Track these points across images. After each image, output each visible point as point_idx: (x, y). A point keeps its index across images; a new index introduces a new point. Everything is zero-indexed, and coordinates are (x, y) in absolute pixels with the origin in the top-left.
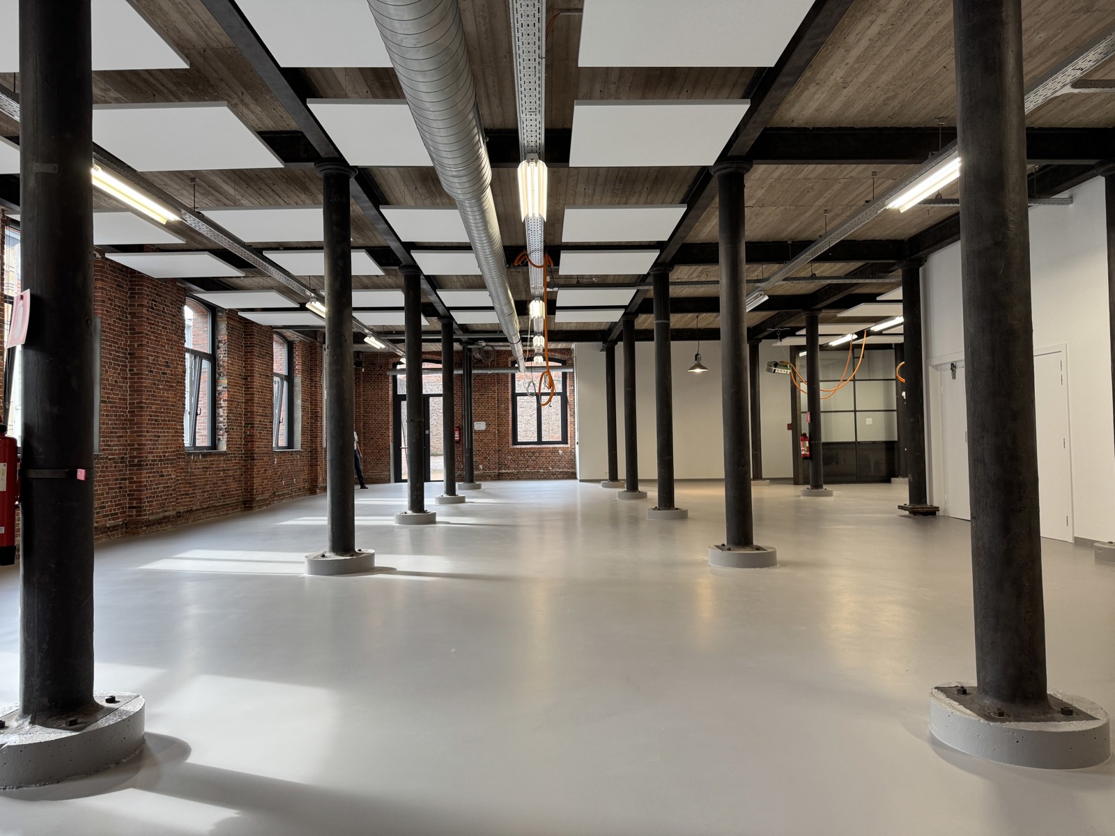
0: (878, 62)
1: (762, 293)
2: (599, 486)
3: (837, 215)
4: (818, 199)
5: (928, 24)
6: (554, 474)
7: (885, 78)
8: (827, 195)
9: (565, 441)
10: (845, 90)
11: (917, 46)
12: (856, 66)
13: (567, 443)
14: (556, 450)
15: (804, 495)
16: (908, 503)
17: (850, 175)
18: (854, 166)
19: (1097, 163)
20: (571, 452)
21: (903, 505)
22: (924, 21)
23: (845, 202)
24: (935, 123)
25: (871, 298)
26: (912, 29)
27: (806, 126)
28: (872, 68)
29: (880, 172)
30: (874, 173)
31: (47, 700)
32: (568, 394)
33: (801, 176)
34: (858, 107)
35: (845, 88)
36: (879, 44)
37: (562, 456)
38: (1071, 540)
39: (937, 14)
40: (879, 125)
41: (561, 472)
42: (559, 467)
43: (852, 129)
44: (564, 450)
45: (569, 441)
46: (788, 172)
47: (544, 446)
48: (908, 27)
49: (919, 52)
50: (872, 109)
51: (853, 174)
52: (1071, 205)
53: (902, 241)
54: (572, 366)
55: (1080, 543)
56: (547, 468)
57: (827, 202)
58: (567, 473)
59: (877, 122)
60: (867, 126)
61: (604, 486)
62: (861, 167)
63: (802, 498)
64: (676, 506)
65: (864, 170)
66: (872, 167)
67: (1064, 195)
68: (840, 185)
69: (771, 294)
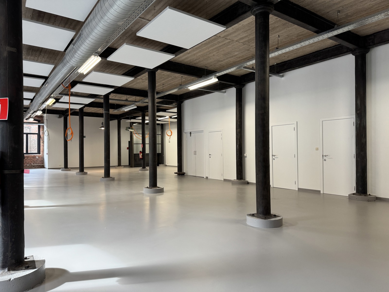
0: (200, 50)
1: (135, 105)
2: (60, 171)
3: (165, 86)
4: (163, 81)
5: (217, 44)
6: (34, 166)
7: (199, 54)
8: (166, 80)
9: (39, 152)
10: (188, 55)
11: (211, 49)
12: (195, 49)
13: (40, 154)
14: (35, 157)
15: (140, 171)
16: (177, 172)
17: (175, 76)
18: (178, 74)
19: (235, 85)
20: (42, 157)
21: (176, 172)
22: (216, 43)
23: (169, 83)
24: (204, 67)
25: (164, 110)
26: (212, 45)
27: (173, 61)
28: (198, 51)
29: (183, 77)
30: (182, 77)
31: (14, 260)
32: (41, 134)
33: (162, 74)
34: (189, 59)
35: (189, 54)
36: (203, 46)
37: (38, 159)
38: (223, 180)
39: (220, 43)
40: (191, 65)
41: (37, 165)
42: (36, 163)
43: (184, 64)
44: (39, 157)
45: (41, 153)
46: (160, 72)
47: (29, 155)
48: (212, 44)
49: (211, 50)
50: (191, 61)
51: (176, 76)
52: (225, 94)
53: (177, 95)
54: (43, 123)
55: (225, 180)
56: (31, 164)
57: (165, 82)
58: (40, 166)
59: (191, 64)
60: (188, 64)
61: (62, 170)
62: (179, 75)
63: (140, 172)
64: (111, 176)
65: (180, 75)
66: (182, 75)
67: (224, 91)
68: (171, 78)
69: (138, 105)
